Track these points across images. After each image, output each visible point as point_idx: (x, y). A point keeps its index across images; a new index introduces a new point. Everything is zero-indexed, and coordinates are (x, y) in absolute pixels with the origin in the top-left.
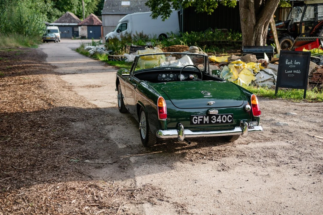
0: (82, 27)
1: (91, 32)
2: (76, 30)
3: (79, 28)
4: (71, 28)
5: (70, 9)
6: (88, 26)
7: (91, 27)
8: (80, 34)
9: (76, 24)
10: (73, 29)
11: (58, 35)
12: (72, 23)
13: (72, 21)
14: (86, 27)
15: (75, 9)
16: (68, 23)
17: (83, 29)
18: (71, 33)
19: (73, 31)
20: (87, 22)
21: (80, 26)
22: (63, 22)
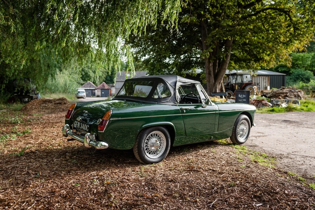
0: (98, 90)
1: (103, 93)
2: (94, 92)
3: (96, 90)
4: (91, 91)
5: (89, 80)
6: (101, 89)
7: (103, 90)
8: (96, 94)
9: (94, 88)
10: (92, 91)
11: (85, 94)
12: (91, 87)
13: (92, 86)
14: (100, 90)
15: (92, 80)
16: (89, 87)
17: (98, 91)
18: (91, 93)
19: (92, 93)
20: (101, 87)
21: (97, 89)
22: (86, 87)
